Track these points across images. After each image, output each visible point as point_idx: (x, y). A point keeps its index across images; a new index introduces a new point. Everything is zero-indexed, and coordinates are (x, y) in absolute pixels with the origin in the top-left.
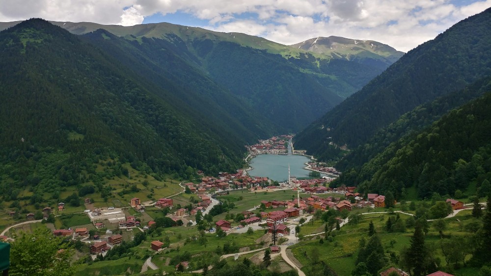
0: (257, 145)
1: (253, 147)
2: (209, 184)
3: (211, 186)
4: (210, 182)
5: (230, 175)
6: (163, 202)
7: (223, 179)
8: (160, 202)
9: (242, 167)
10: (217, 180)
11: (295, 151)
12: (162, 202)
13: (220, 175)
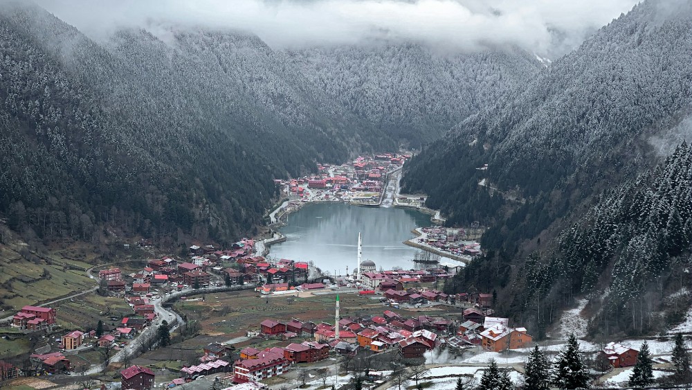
0: (313, 178)
1: (300, 183)
2: (164, 273)
3: (166, 277)
4: (165, 268)
5: (218, 252)
6: (32, 315)
7: (199, 261)
8: (24, 314)
9: (254, 234)
10: (185, 265)
11: (402, 196)
12: (28, 316)
13: (193, 251)
